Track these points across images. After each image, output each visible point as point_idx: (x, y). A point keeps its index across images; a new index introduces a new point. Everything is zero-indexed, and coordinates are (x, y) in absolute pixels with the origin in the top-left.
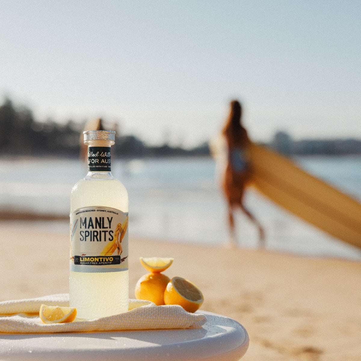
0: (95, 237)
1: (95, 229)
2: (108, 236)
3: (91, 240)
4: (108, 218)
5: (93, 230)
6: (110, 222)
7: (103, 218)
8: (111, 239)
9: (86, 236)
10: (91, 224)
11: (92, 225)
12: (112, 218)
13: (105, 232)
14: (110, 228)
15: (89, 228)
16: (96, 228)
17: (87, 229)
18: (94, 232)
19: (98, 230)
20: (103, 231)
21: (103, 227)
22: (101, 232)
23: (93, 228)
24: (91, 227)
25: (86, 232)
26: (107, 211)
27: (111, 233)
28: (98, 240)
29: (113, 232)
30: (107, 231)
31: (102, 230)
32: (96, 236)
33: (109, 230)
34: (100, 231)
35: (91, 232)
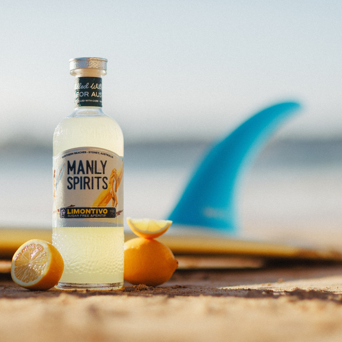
0: (86, 185)
1: (86, 175)
2: (101, 184)
3: (81, 188)
4: (101, 161)
5: (83, 176)
6: (104, 166)
7: (96, 162)
8: (105, 187)
9: (75, 183)
10: (81, 168)
11: (83, 170)
12: (106, 161)
13: (98, 178)
14: (104, 173)
15: (78, 173)
16: (87, 173)
17: (76, 175)
18: (85, 178)
19: (90, 175)
20: (95, 177)
21: (96, 173)
22: (94, 178)
23: (84, 173)
24: (81, 172)
25: (75, 178)
26: (100, 153)
27: (105, 179)
28: (89, 188)
29: (107, 179)
30: (101, 178)
31: (95, 175)
32: (88, 183)
33: (102, 176)
34: (92, 177)
35: (81, 178)
